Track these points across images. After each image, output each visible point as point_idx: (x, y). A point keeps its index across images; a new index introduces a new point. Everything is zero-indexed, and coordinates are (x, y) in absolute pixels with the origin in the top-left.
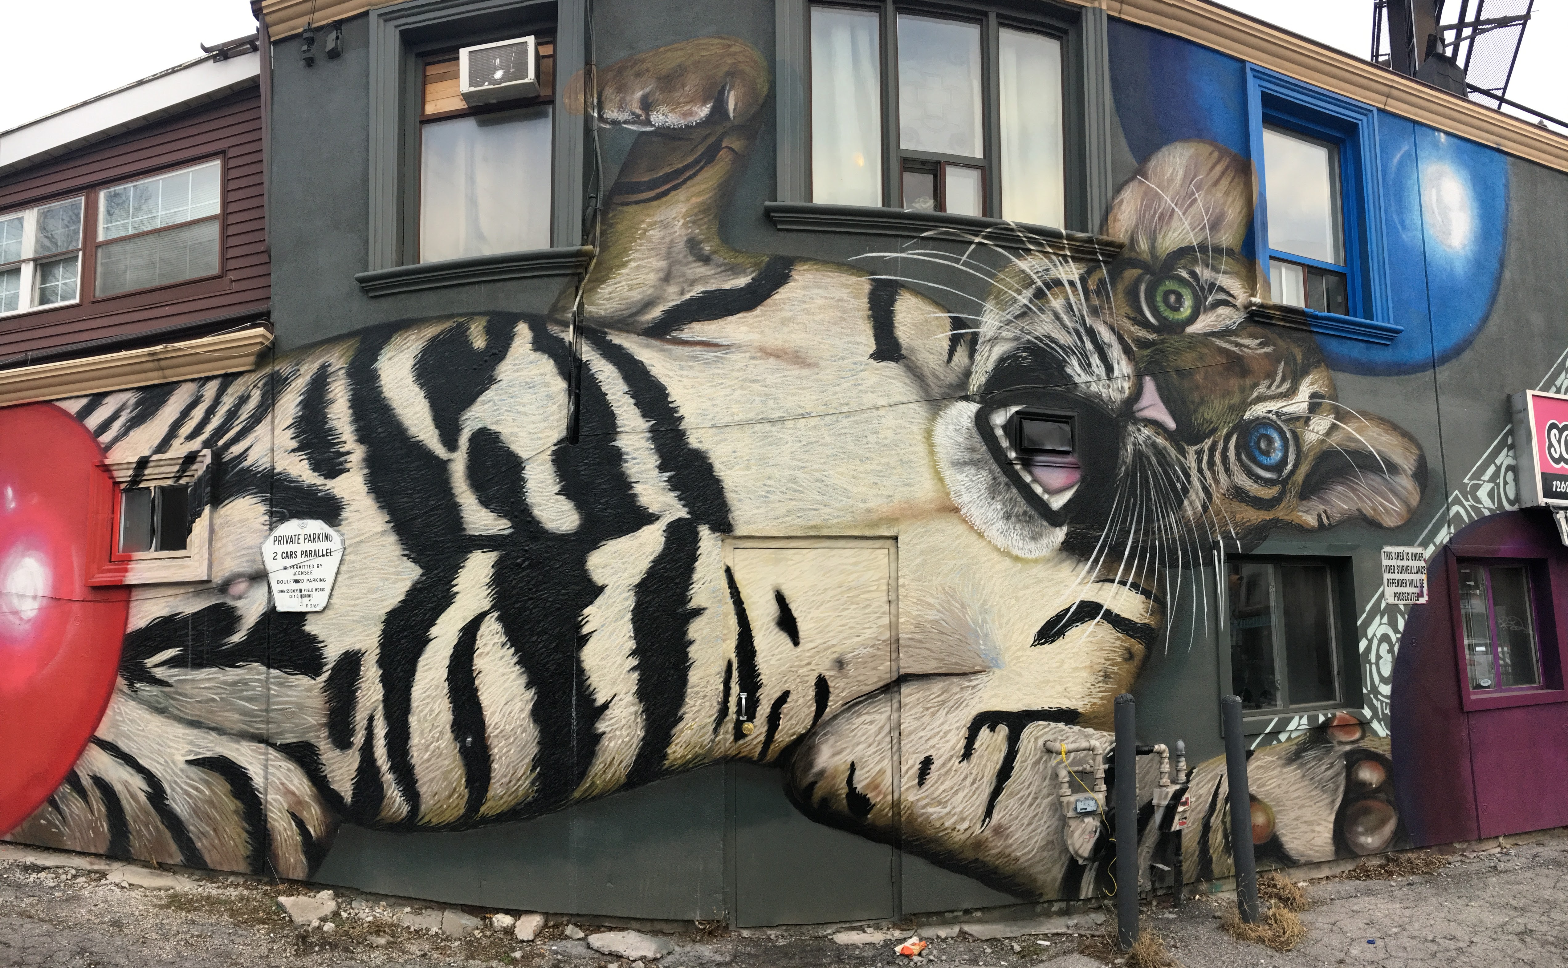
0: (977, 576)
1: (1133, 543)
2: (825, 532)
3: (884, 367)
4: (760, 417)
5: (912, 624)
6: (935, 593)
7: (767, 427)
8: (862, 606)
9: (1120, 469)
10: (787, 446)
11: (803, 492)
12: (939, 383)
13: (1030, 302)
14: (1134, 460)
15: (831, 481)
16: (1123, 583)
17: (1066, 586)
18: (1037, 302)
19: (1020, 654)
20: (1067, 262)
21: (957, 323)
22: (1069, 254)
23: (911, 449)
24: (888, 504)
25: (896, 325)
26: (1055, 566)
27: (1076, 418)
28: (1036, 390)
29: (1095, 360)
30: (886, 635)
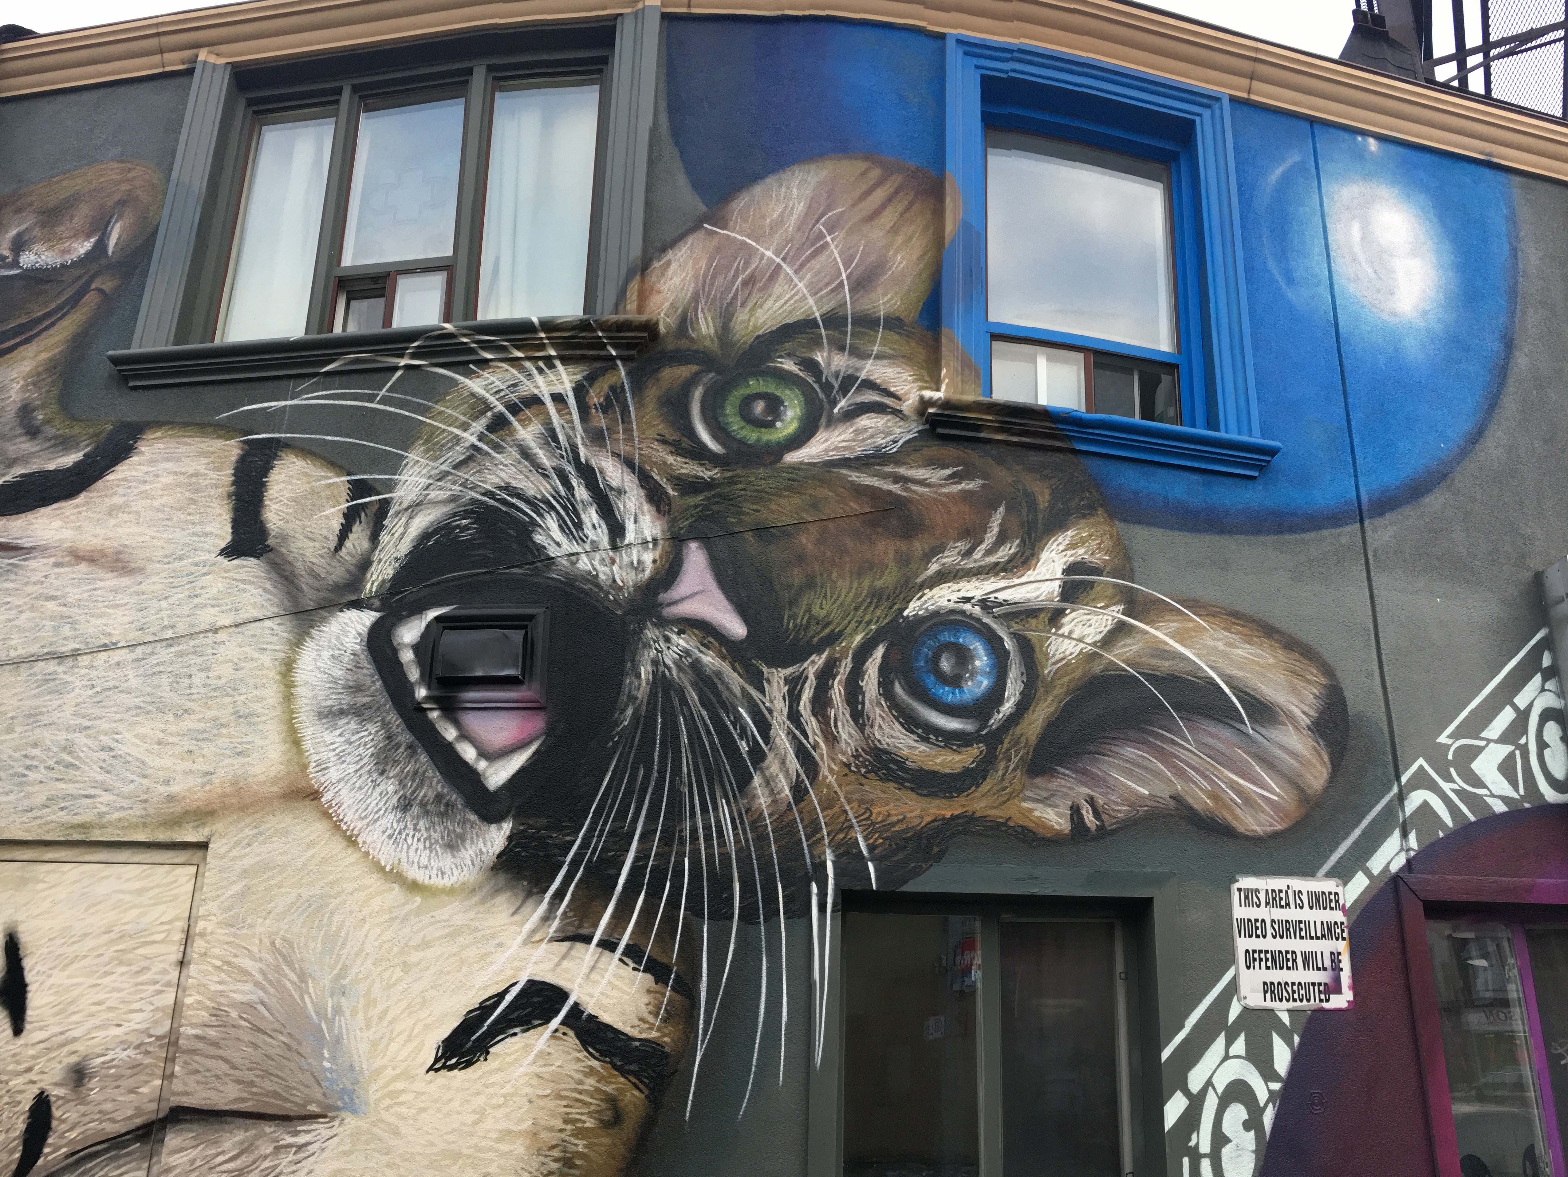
0: (337, 918)
1: (637, 859)
2: (96, 835)
3: (239, 567)
4: (46, 650)
5: (206, 1008)
6: (255, 949)
7: (52, 666)
8: (135, 968)
9: (623, 711)
10: (73, 694)
11: (78, 768)
12: (317, 585)
13: (480, 439)
14: (652, 694)
15: (122, 750)
17: (500, 945)
18: (492, 436)
20: (552, 366)
21: (359, 489)
22: (553, 353)
23: (256, 693)
24: (203, 785)
25: (267, 503)
26: (483, 901)
27: (541, 619)
28: (480, 578)
29: (591, 516)
30: (163, 1029)
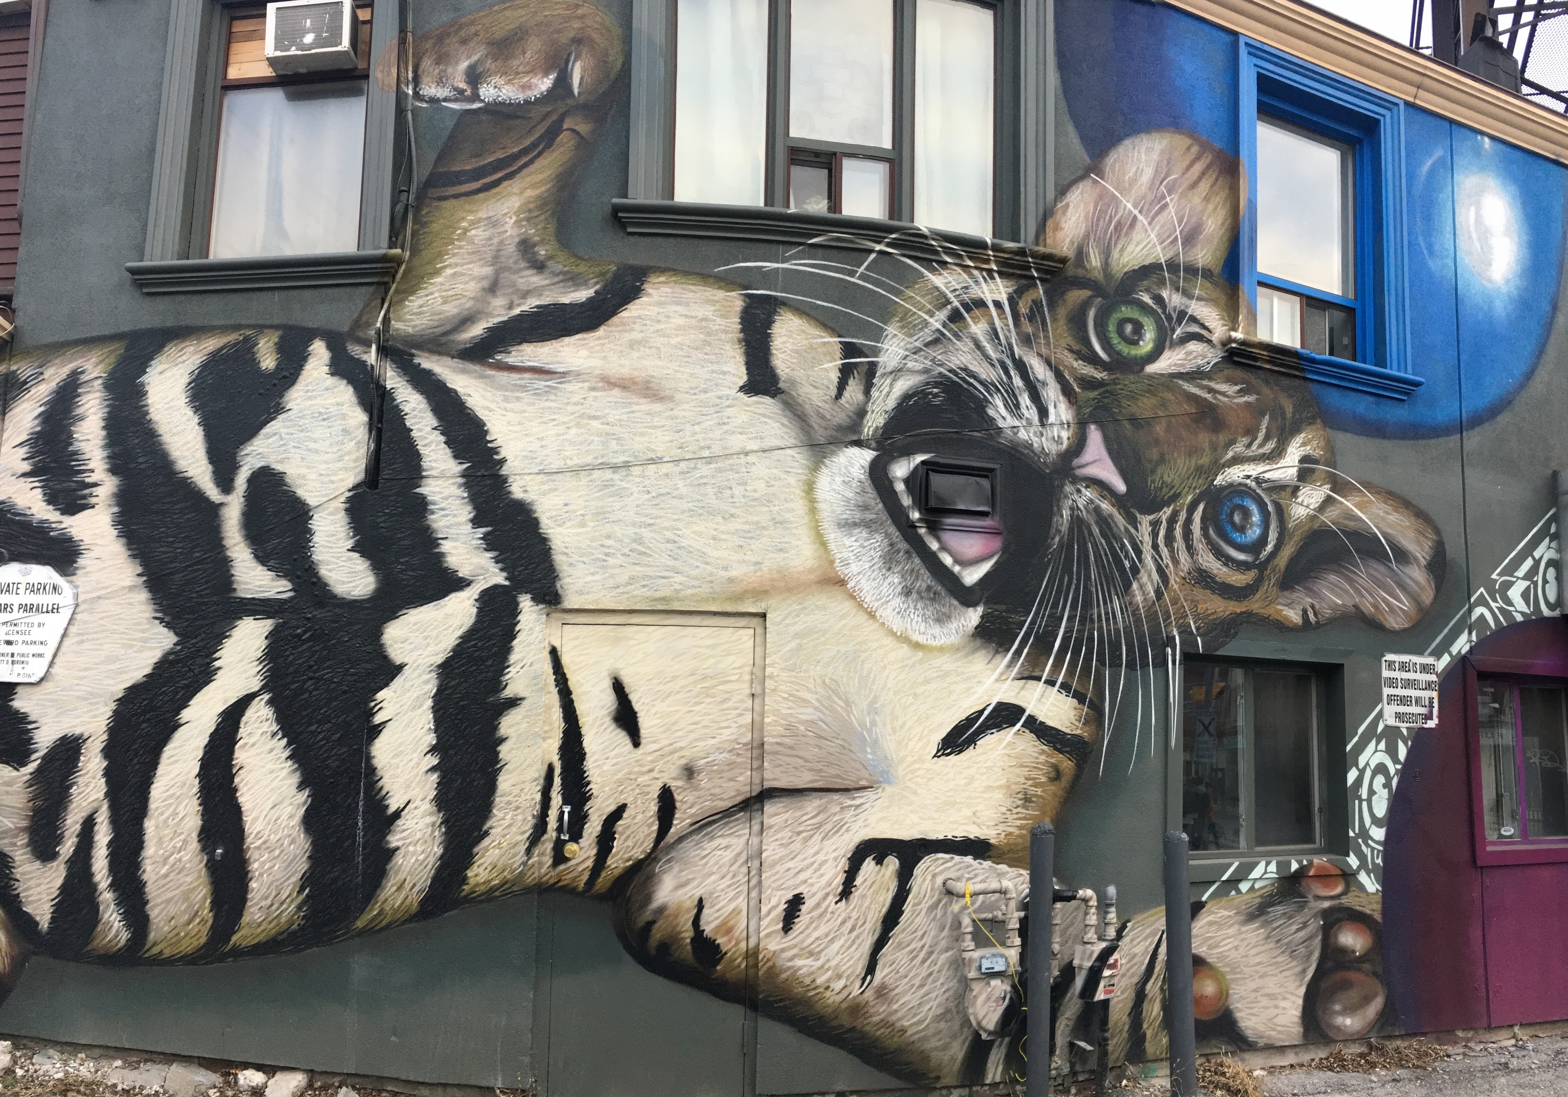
0: (866, 666)
1: (1065, 632)
2: (677, 606)
3: (757, 403)
4: (600, 461)
5: (781, 725)
6: (811, 686)
7: (608, 474)
8: (718, 699)
9: (1053, 539)
10: (631, 498)
11: (651, 556)
12: (825, 425)
13: (944, 327)
14: (1071, 529)
15: (685, 543)
16: (1051, 683)
17: (979, 682)
18: (952, 326)
19: (917, 766)
20: (992, 278)
21: (850, 350)
22: (995, 268)
23: (786, 505)
24: (755, 572)
25: (774, 352)
26: (966, 656)
27: (998, 472)
28: (949, 435)
29: (1025, 400)
30: (748, 738)
